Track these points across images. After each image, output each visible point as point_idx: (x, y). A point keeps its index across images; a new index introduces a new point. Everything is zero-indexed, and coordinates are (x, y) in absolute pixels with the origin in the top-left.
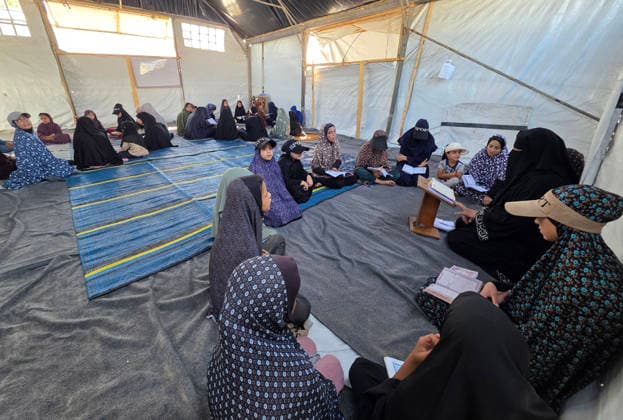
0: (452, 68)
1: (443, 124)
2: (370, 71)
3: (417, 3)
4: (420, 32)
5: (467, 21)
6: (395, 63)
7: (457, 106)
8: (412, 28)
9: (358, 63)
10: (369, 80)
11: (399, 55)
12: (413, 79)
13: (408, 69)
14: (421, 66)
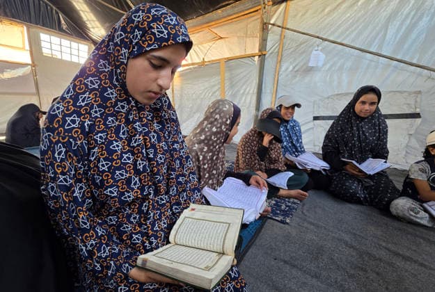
0: (322, 56)
1: (316, 118)
2: (230, 69)
3: (274, 4)
4: (280, 25)
5: (329, 13)
6: (256, 58)
7: (328, 98)
8: (272, 22)
9: (218, 61)
10: (230, 79)
11: (260, 50)
12: (277, 72)
13: (270, 64)
14: (283, 59)
